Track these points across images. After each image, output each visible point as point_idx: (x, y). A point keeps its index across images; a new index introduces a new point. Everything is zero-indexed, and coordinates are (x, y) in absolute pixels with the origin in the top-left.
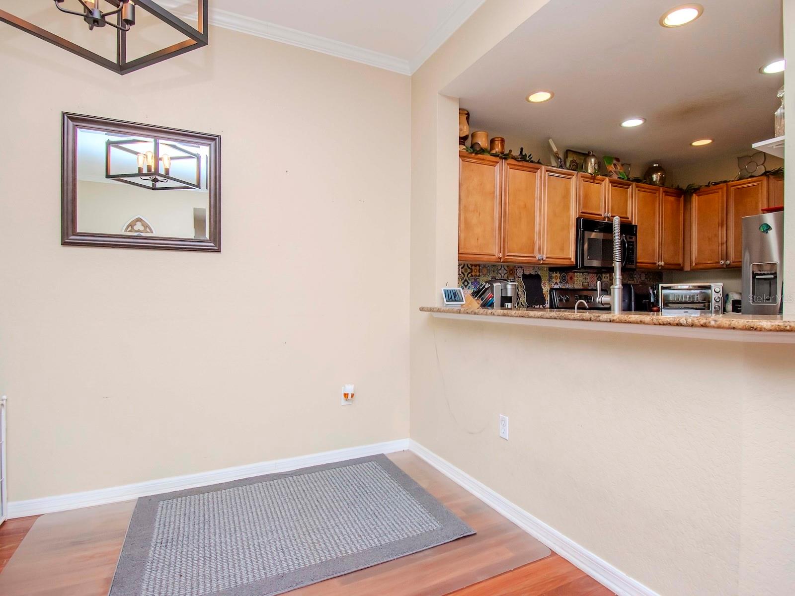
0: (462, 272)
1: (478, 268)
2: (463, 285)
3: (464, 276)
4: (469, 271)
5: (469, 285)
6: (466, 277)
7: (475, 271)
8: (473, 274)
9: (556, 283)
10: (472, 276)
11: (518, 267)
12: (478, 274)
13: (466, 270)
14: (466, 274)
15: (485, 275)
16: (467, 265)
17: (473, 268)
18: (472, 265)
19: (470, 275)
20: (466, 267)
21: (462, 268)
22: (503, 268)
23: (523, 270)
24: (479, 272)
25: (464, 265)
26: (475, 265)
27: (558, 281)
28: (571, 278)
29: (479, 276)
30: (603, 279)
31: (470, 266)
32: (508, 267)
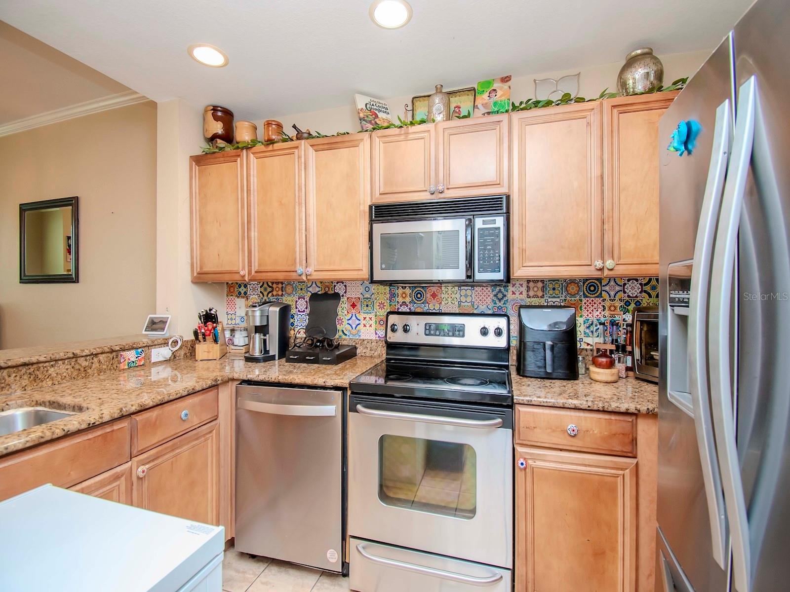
0: (261, 292)
1: (280, 286)
3: (263, 296)
4: (269, 289)
6: (265, 297)
7: (277, 289)
8: (275, 293)
9: (404, 303)
10: (273, 295)
11: (337, 283)
12: (280, 293)
13: (265, 289)
14: (265, 293)
15: (289, 295)
16: (267, 283)
17: (275, 286)
18: (273, 283)
19: (270, 294)
20: (265, 285)
21: (261, 287)
22: (314, 285)
23: (345, 286)
24: (282, 291)
25: (263, 283)
26: (277, 283)
27: (408, 300)
28: (434, 295)
29: (282, 295)
30: (510, 296)
31: (270, 285)
32: (321, 282)
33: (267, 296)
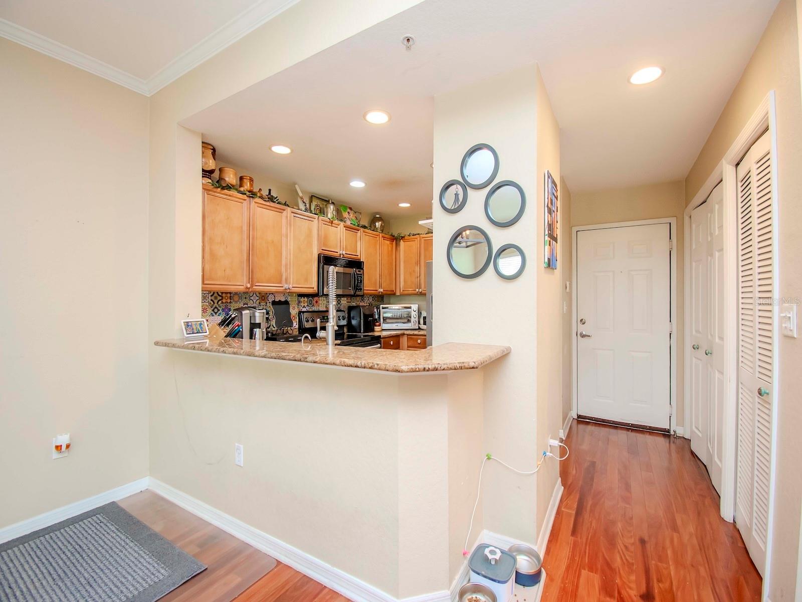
0: (211, 300)
1: (229, 295)
2: (212, 312)
3: (214, 303)
4: (219, 298)
5: (219, 312)
6: (216, 304)
7: (226, 298)
8: (224, 301)
9: (304, 307)
10: (222, 303)
11: (270, 294)
12: (229, 301)
13: (216, 298)
14: (216, 301)
15: (236, 302)
16: (217, 293)
17: (224, 295)
18: (222, 293)
19: (220, 302)
20: (216, 295)
21: (211, 296)
22: (255, 295)
23: (274, 296)
24: (231, 299)
25: (214, 293)
26: (226, 293)
27: (306, 304)
28: (317, 302)
29: (230, 302)
30: (342, 302)
31: (220, 294)
32: (260, 293)
33: (218, 303)
